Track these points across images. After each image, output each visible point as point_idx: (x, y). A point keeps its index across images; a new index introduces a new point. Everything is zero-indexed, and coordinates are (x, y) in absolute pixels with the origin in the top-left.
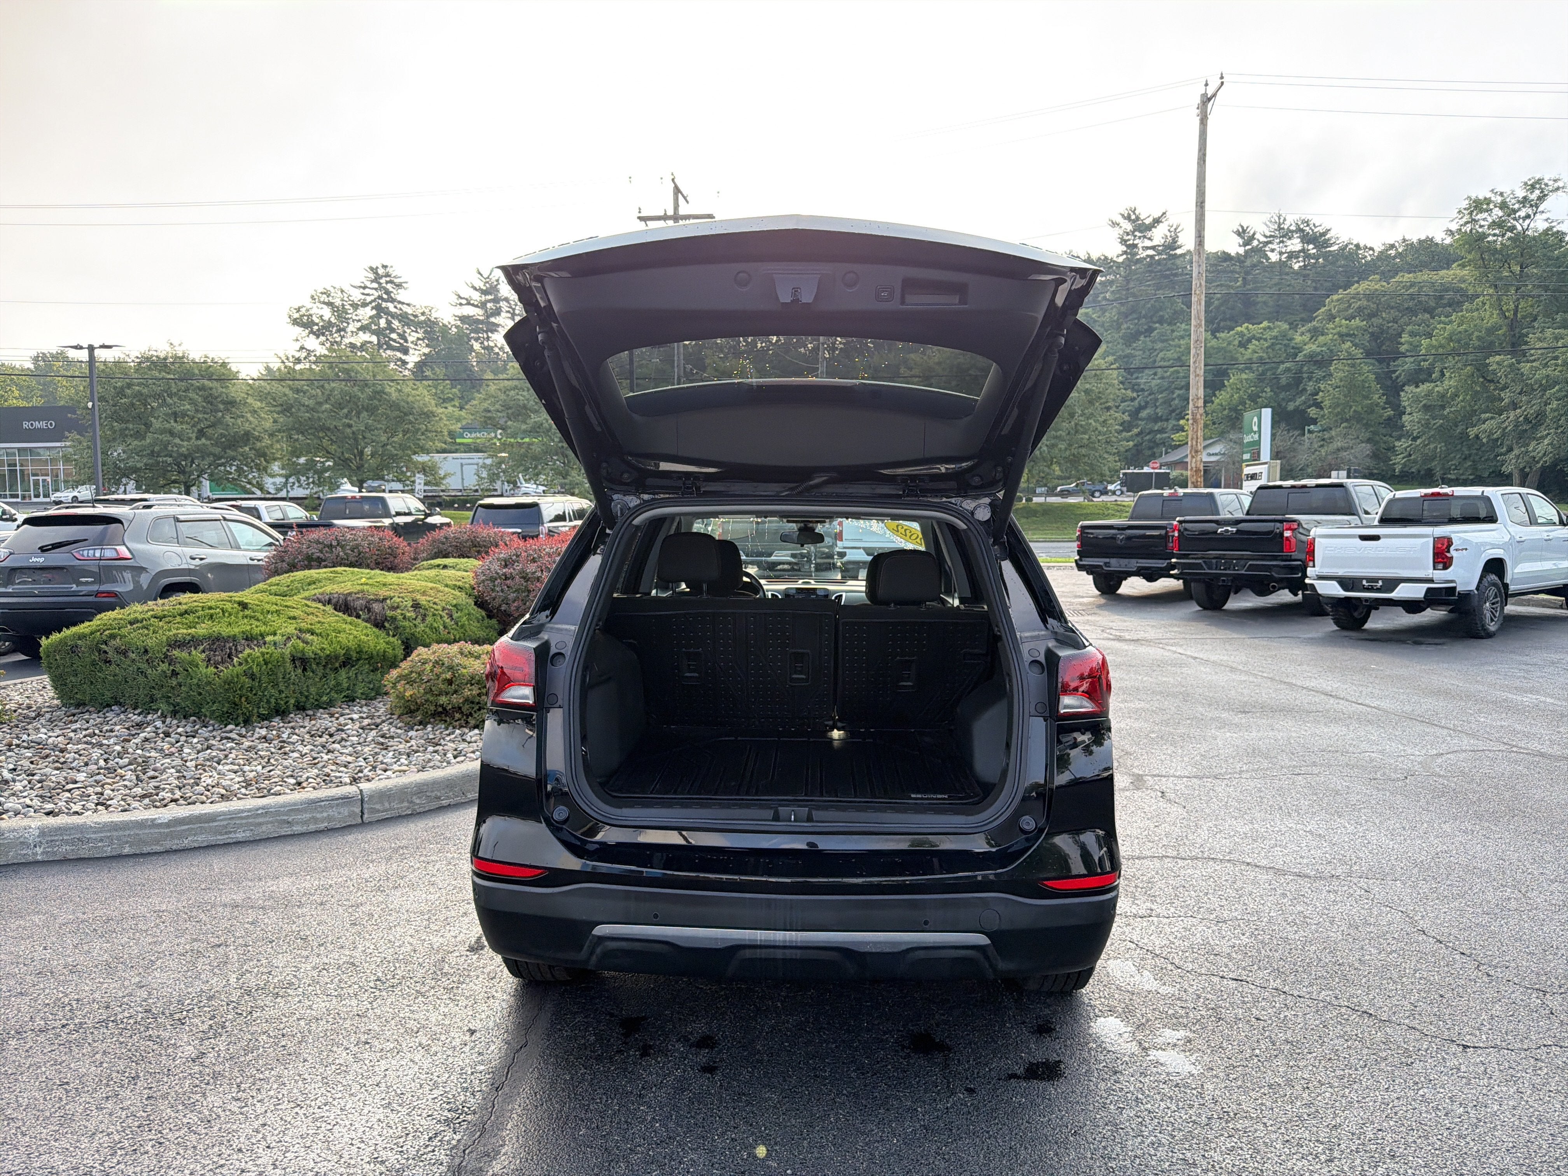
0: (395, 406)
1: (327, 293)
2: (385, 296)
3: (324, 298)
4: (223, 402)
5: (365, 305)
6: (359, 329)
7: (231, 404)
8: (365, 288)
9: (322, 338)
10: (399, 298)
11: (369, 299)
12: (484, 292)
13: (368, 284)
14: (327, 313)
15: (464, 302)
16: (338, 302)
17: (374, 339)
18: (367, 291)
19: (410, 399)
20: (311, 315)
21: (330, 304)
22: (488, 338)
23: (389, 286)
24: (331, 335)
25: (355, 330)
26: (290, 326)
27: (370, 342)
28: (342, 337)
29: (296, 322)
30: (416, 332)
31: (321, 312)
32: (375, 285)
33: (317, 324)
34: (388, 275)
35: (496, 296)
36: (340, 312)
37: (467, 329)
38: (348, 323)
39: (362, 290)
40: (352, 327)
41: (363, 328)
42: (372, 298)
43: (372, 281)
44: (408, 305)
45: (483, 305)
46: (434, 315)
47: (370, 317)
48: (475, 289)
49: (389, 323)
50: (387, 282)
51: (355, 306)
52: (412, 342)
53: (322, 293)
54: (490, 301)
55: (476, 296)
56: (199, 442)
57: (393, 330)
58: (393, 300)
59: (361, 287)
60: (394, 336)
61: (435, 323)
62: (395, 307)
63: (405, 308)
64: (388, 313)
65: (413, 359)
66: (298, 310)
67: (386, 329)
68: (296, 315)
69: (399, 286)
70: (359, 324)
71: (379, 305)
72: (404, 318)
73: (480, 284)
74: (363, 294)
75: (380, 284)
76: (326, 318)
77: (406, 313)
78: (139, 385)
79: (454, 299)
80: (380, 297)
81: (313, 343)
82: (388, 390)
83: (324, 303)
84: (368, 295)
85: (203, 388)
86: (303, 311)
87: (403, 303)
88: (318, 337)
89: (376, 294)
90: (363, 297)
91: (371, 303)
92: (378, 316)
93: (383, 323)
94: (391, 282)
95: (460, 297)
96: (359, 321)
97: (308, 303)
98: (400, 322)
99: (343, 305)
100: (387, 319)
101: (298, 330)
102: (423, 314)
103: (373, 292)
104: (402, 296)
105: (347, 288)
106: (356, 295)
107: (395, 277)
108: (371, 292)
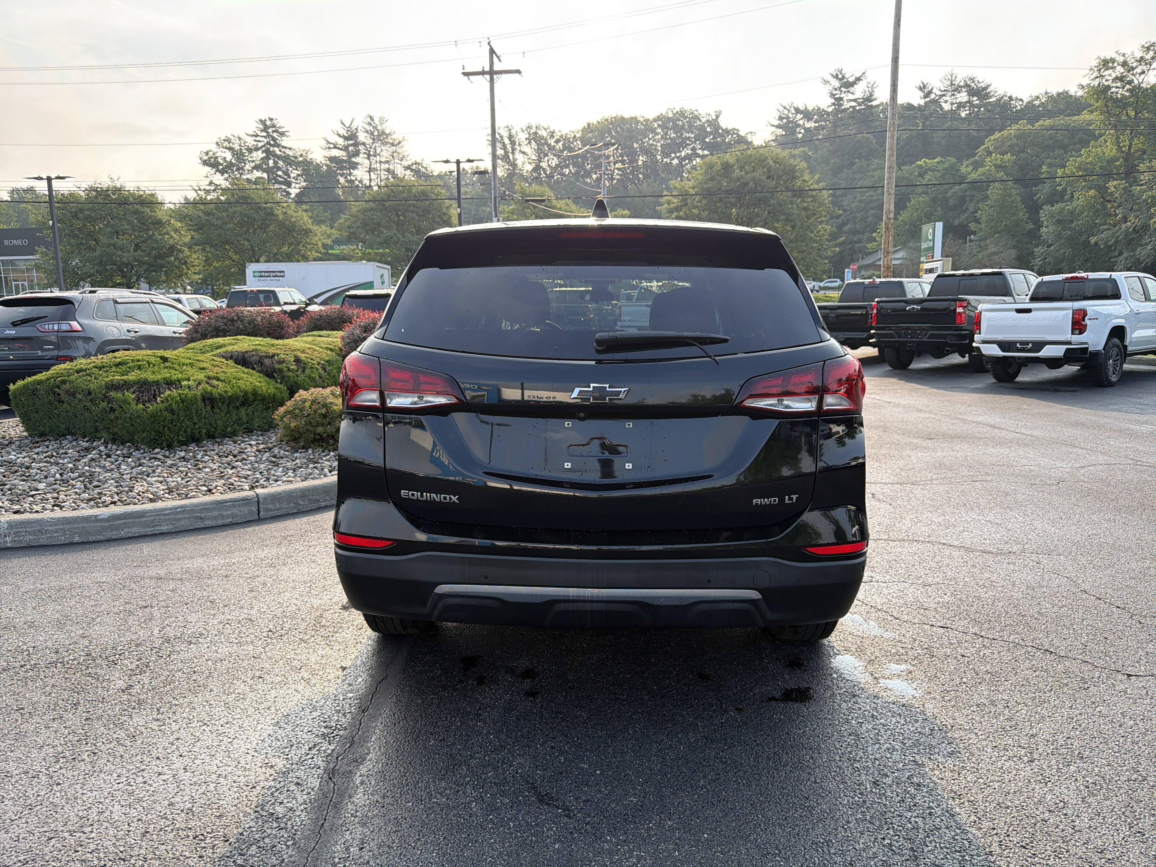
0: (281, 224)
1: (228, 140)
2: (272, 142)
3: (226, 144)
4: (153, 223)
5: (257, 149)
6: (253, 168)
7: (159, 223)
8: (257, 136)
9: (226, 175)
10: (283, 144)
11: (260, 144)
12: (346, 138)
13: (259, 133)
14: (228, 156)
15: (332, 146)
16: (237, 147)
17: (265, 175)
18: (258, 139)
19: (293, 219)
20: (217, 157)
21: (230, 149)
22: (350, 174)
23: (275, 135)
24: (233, 172)
25: (250, 169)
26: (201, 166)
27: (262, 178)
28: (241, 174)
29: (205, 163)
30: (297, 170)
31: (224, 155)
32: (264, 134)
33: (222, 165)
34: (273, 126)
35: (356, 141)
36: (239, 155)
37: (334, 167)
38: (245, 164)
39: (254, 138)
40: (247, 167)
41: (257, 167)
42: (263, 144)
43: (262, 131)
44: (290, 149)
45: (345, 148)
46: (310, 156)
47: (262, 159)
48: (340, 136)
49: (275, 163)
50: (273, 132)
51: (250, 150)
52: (294, 178)
53: (224, 140)
54: (351, 145)
55: (341, 142)
56: (136, 254)
57: (279, 169)
58: (278, 146)
59: (253, 135)
60: (280, 173)
61: (311, 163)
62: (280, 151)
63: (287, 151)
64: (275, 155)
65: (294, 191)
66: (207, 153)
67: (273, 167)
68: (206, 158)
69: (282, 134)
70: (254, 164)
71: (268, 149)
72: (286, 159)
73: (343, 132)
74: (255, 141)
75: (268, 133)
76: (228, 159)
77: (288, 155)
78: (88, 210)
79: (324, 144)
80: (268, 143)
81: (220, 180)
82: (276, 212)
83: (226, 148)
84: (259, 141)
85: (136, 212)
86: (211, 154)
87: (286, 148)
88: (223, 175)
89: (266, 141)
90: (256, 143)
91: (261, 147)
92: (267, 158)
93: (271, 162)
94: (276, 131)
95: (329, 143)
96: (253, 161)
97: (214, 148)
98: (284, 162)
99: (241, 149)
100: (274, 160)
101: (208, 169)
102: (301, 156)
103: (264, 139)
104: (285, 142)
105: (243, 136)
106: (251, 142)
107: (279, 127)
108: (261, 139)
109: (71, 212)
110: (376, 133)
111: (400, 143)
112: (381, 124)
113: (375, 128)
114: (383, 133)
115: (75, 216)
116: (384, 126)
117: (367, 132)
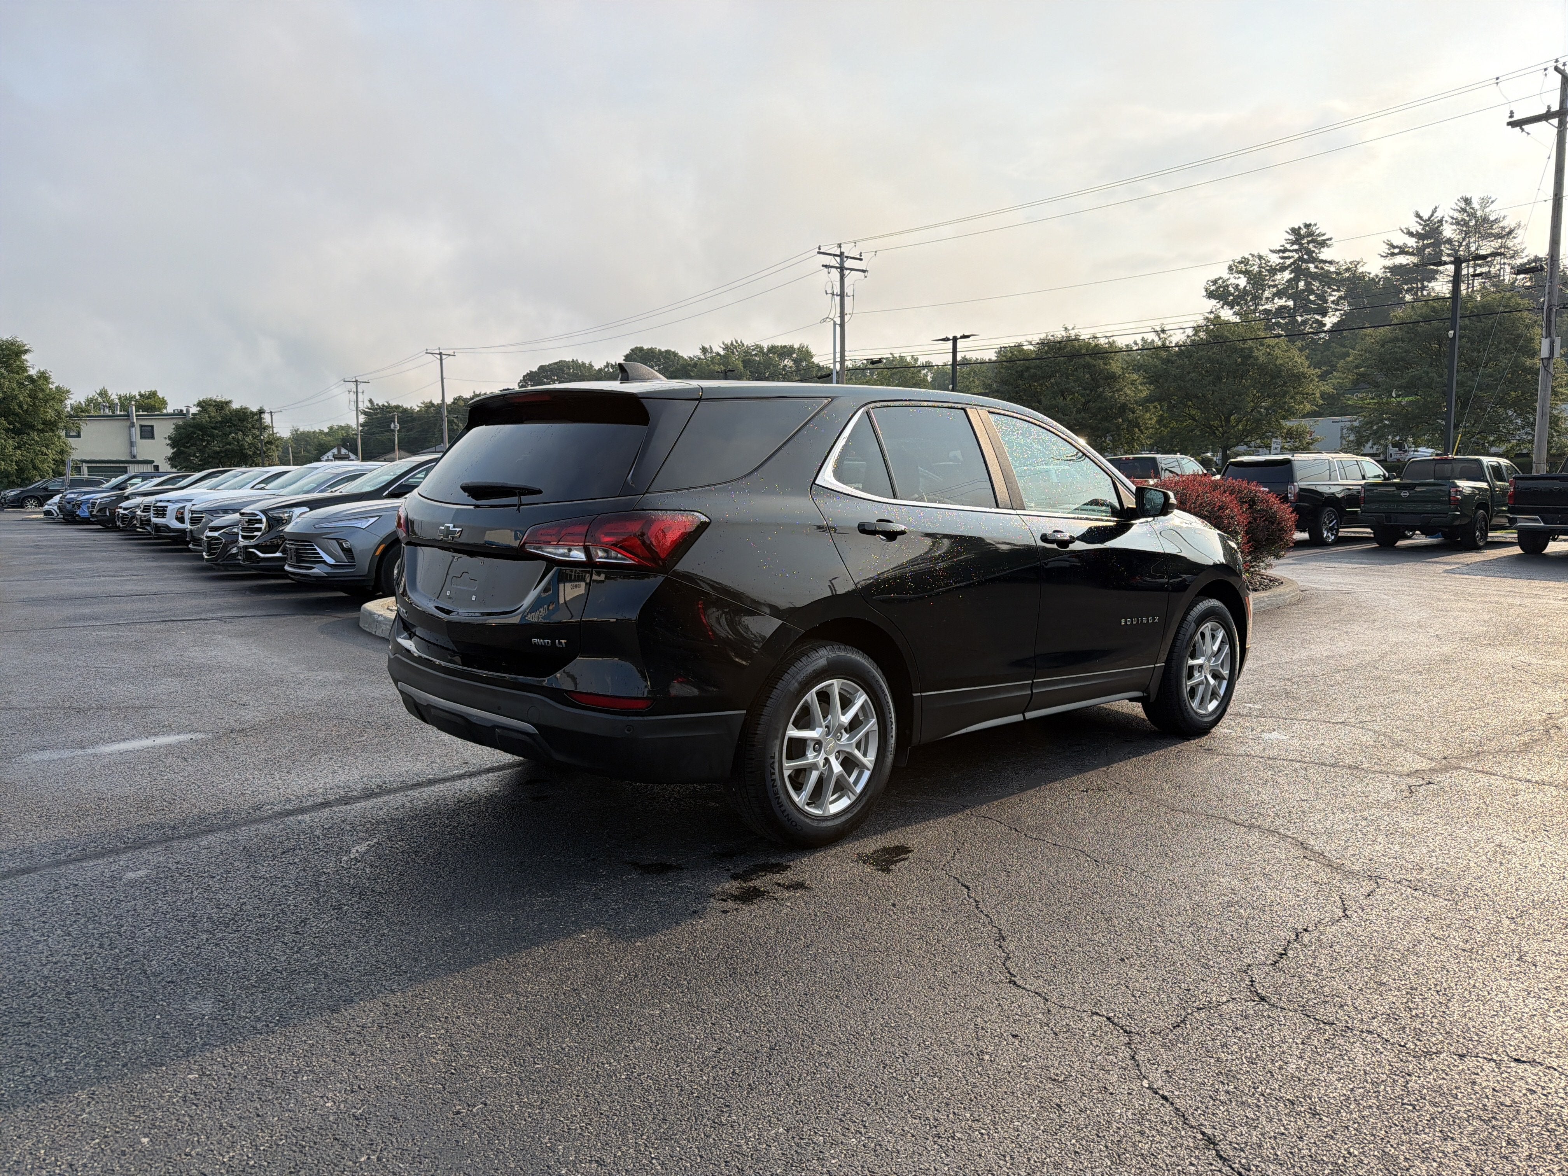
1: (1245, 261)
2: (1306, 257)
3: (1242, 267)
4: (1107, 378)
5: (1283, 269)
6: (1275, 295)
7: (1111, 378)
8: (1285, 250)
9: (1237, 308)
10: (1322, 257)
11: (1288, 262)
12: (1419, 236)
13: (1288, 246)
14: (1242, 282)
15: (1396, 251)
16: (1256, 269)
17: (1291, 303)
18: (1287, 254)
20: (1228, 286)
21: (1246, 273)
22: (1423, 288)
23: (1311, 246)
24: (1246, 303)
25: (1270, 296)
26: (1206, 300)
27: (1285, 307)
28: (1257, 305)
29: (1210, 295)
30: (1338, 290)
31: (1237, 282)
32: (1296, 247)
33: (1232, 294)
34: (1310, 234)
35: (1437, 239)
36: (1257, 280)
37: (1398, 280)
38: (1264, 291)
39: (1281, 254)
40: (1267, 294)
41: (1279, 294)
42: (1292, 260)
43: (1293, 244)
44: (1331, 263)
45: (1419, 252)
46: (1360, 270)
47: (1288, 281)
48: (1411, 234)
49: (1308, 284)
50: (1309, 243)
51: (1273, 271)
52: (1333, 302)
53: (1240, 263)
54: (1428, 246)
55: (1412, 242)
56: (1079, 416)
57: (1312, 292)
58: (1314, 260)
59: (1280, 251)
60: (1312, 297)
61: (1362, 276)
62: (1316, 267)
63: (1327, 267)
64: (1308, 274)
65: (1330, 321)
66: (1215, 282)
67: (1303, 291)
68: (1213, 288)
69: (1323, 244)
70: (1275, 290)
71: (1299, 267)
72: (1325, 278)
73: (1417, 228)
74: (1282, 258)
75: (1301, 244)
76: (1242, 286)
77: (1328, 271)
78: (1035, 368)
79: (1385, 249)
80: (1301, 259)
81: (1228, 314)
83: (1241, 272)
84: (1289, 258)
85: (1088, 366)
86: (1220, 282)
87: (1325, 262)
88: (1232, 308)
89: (1297, 256)
90: (1282, 261)
91: (1290, 266)
92: (1296, 279)
93: (1301, 284)
94: (1313, 241)
95: (1394, 247)
96: (1275, 286)
97: (1225, 275)
98: (1321, 282)
99: (1260, 272)
100: (1306, 281)
101: (1213, 302)
102: (1348, 270)
103: (1294, 254)
104: (1325, 254)
105: (1265, 252)
106: (1275, 260)
107: (1318, 235)
108: (1291, 254)
109: (1017, 372)
110: (1472, 223)
111: (1510, 232)
112: (1483, 207)
113: (1473, 215)
114: (1485, 219)
115: (1021, 376)
116: (1487, 210)
117: (1458, 224)
